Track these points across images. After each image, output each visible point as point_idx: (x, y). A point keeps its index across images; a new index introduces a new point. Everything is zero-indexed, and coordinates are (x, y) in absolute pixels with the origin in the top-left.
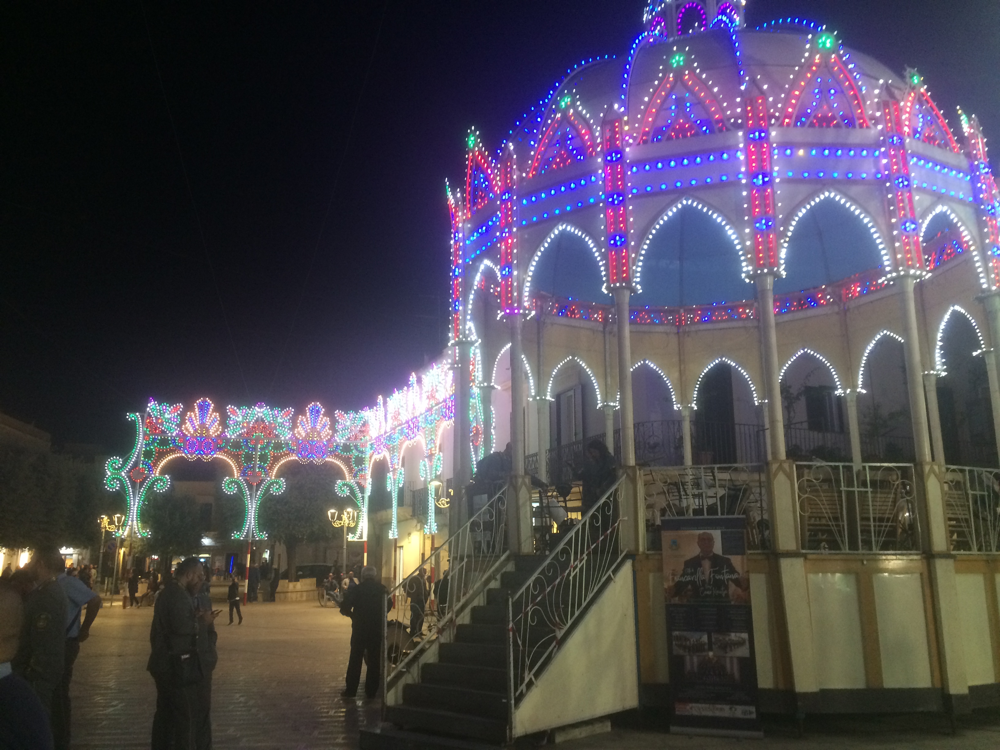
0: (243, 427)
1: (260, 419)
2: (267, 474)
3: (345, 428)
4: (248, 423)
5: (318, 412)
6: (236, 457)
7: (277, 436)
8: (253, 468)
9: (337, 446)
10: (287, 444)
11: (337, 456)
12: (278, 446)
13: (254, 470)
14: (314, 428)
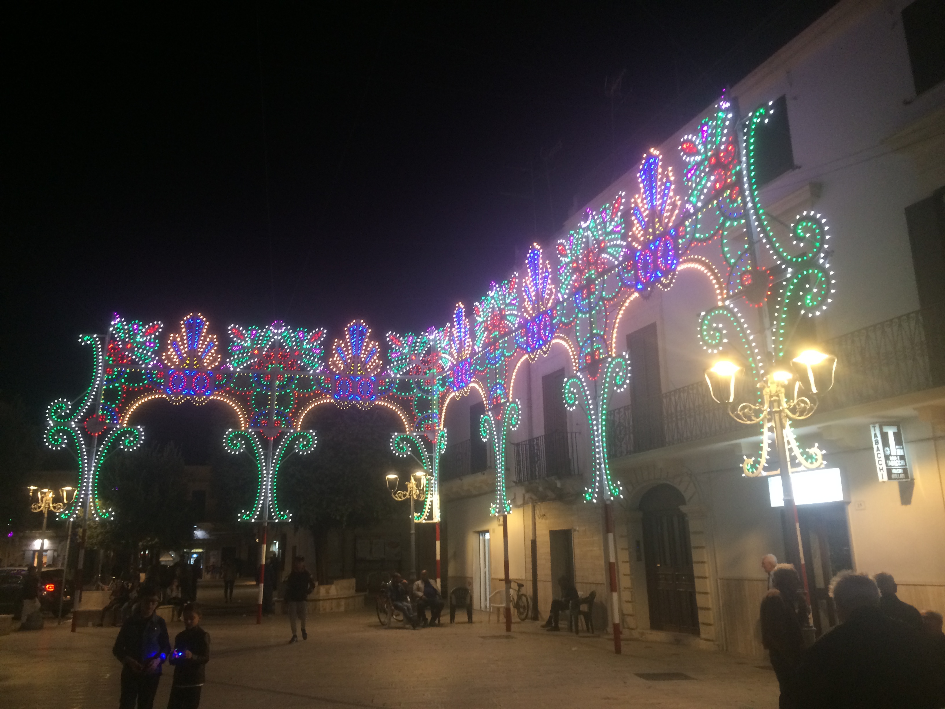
0: (252, 356)
1: (277, 345)
2: (290, 423)
3: (402, 357)
4: (261, 349)
5: (362, 334)
6: (243, 400)
7: (303, 369)
8: (269, 414)
9: (392, 382)
10: (318, 382)
11: (392, 399)
12: (304, 383)
13: (270, 418)
14: (356, 358)
